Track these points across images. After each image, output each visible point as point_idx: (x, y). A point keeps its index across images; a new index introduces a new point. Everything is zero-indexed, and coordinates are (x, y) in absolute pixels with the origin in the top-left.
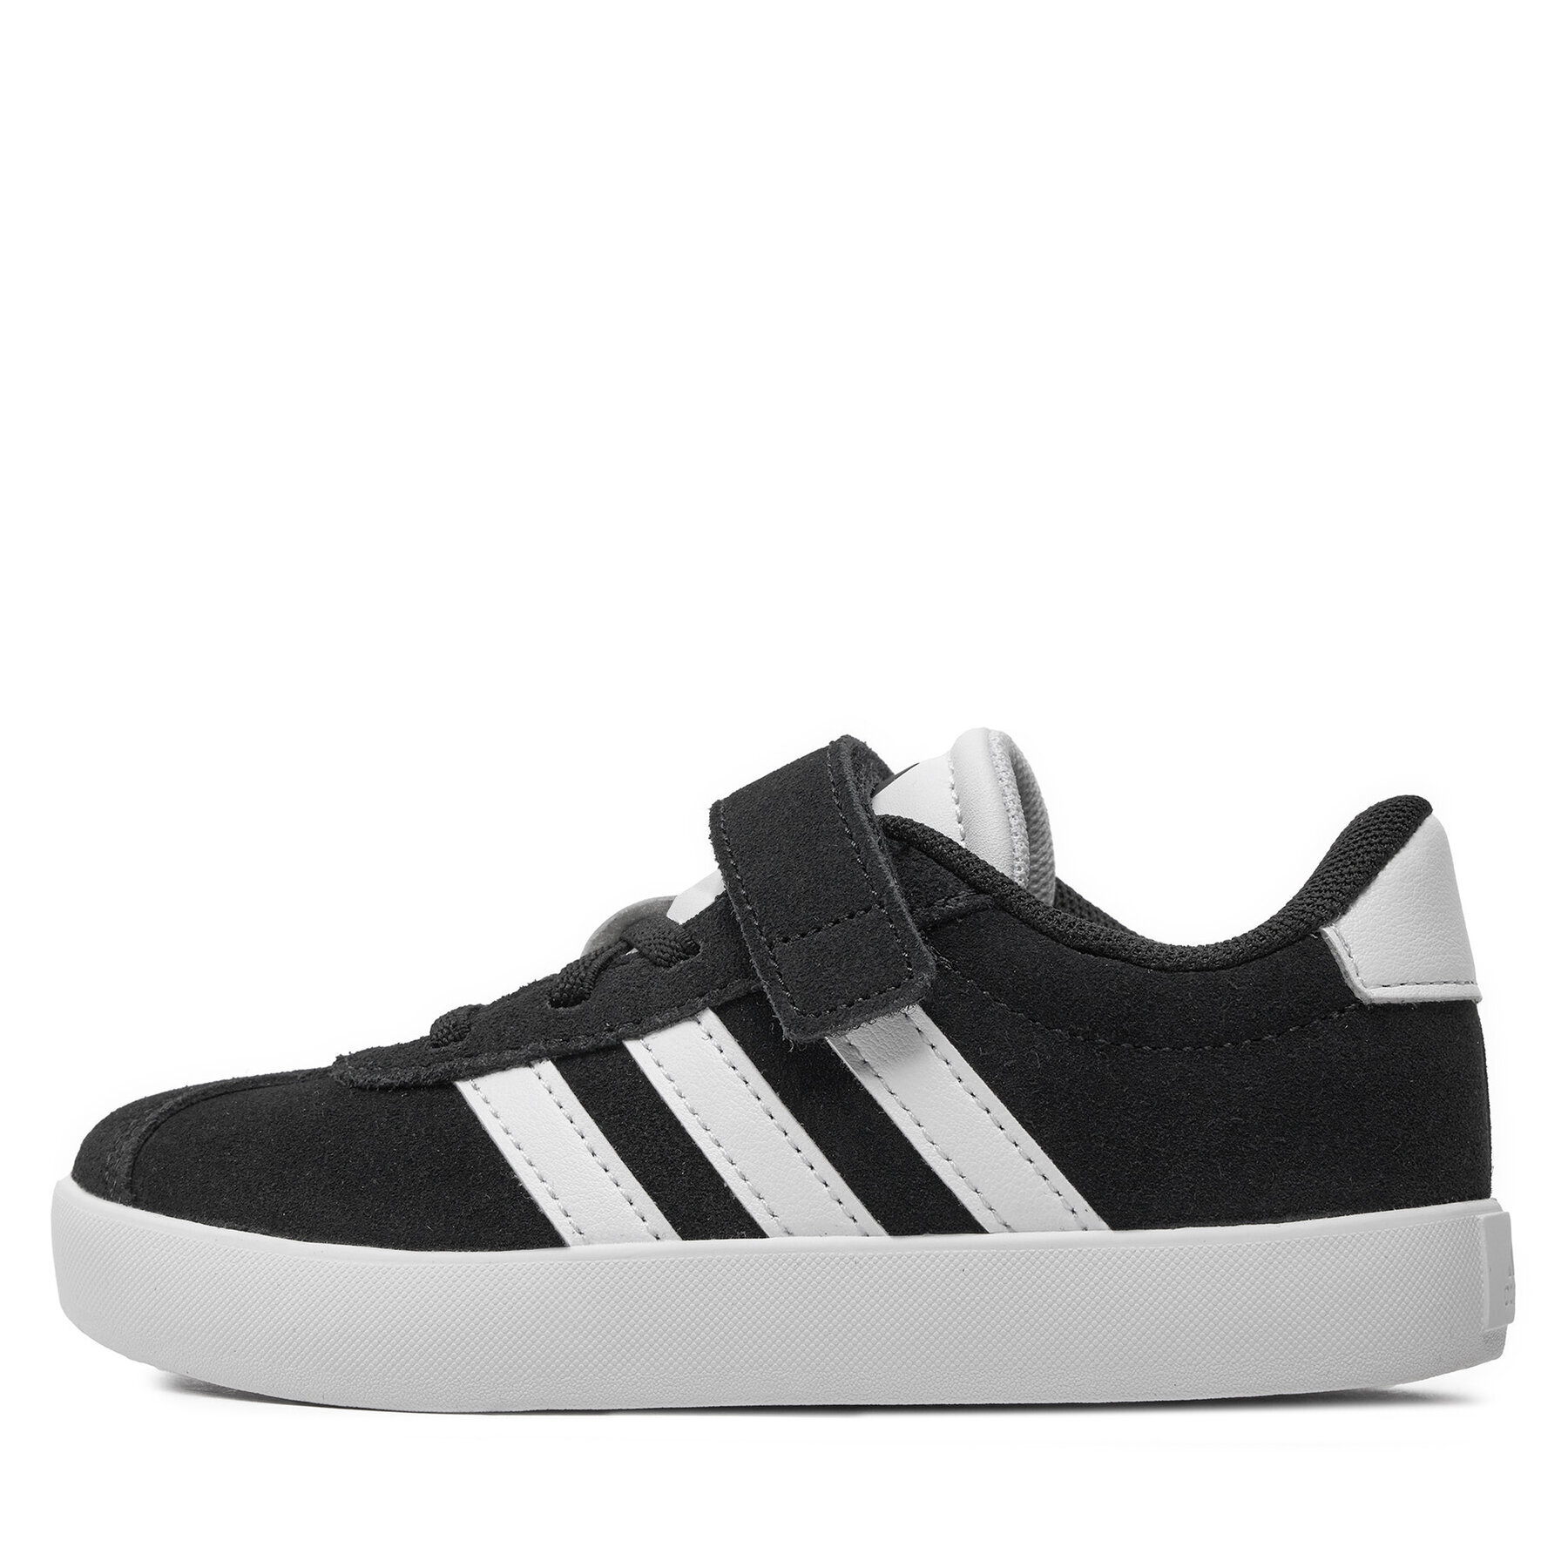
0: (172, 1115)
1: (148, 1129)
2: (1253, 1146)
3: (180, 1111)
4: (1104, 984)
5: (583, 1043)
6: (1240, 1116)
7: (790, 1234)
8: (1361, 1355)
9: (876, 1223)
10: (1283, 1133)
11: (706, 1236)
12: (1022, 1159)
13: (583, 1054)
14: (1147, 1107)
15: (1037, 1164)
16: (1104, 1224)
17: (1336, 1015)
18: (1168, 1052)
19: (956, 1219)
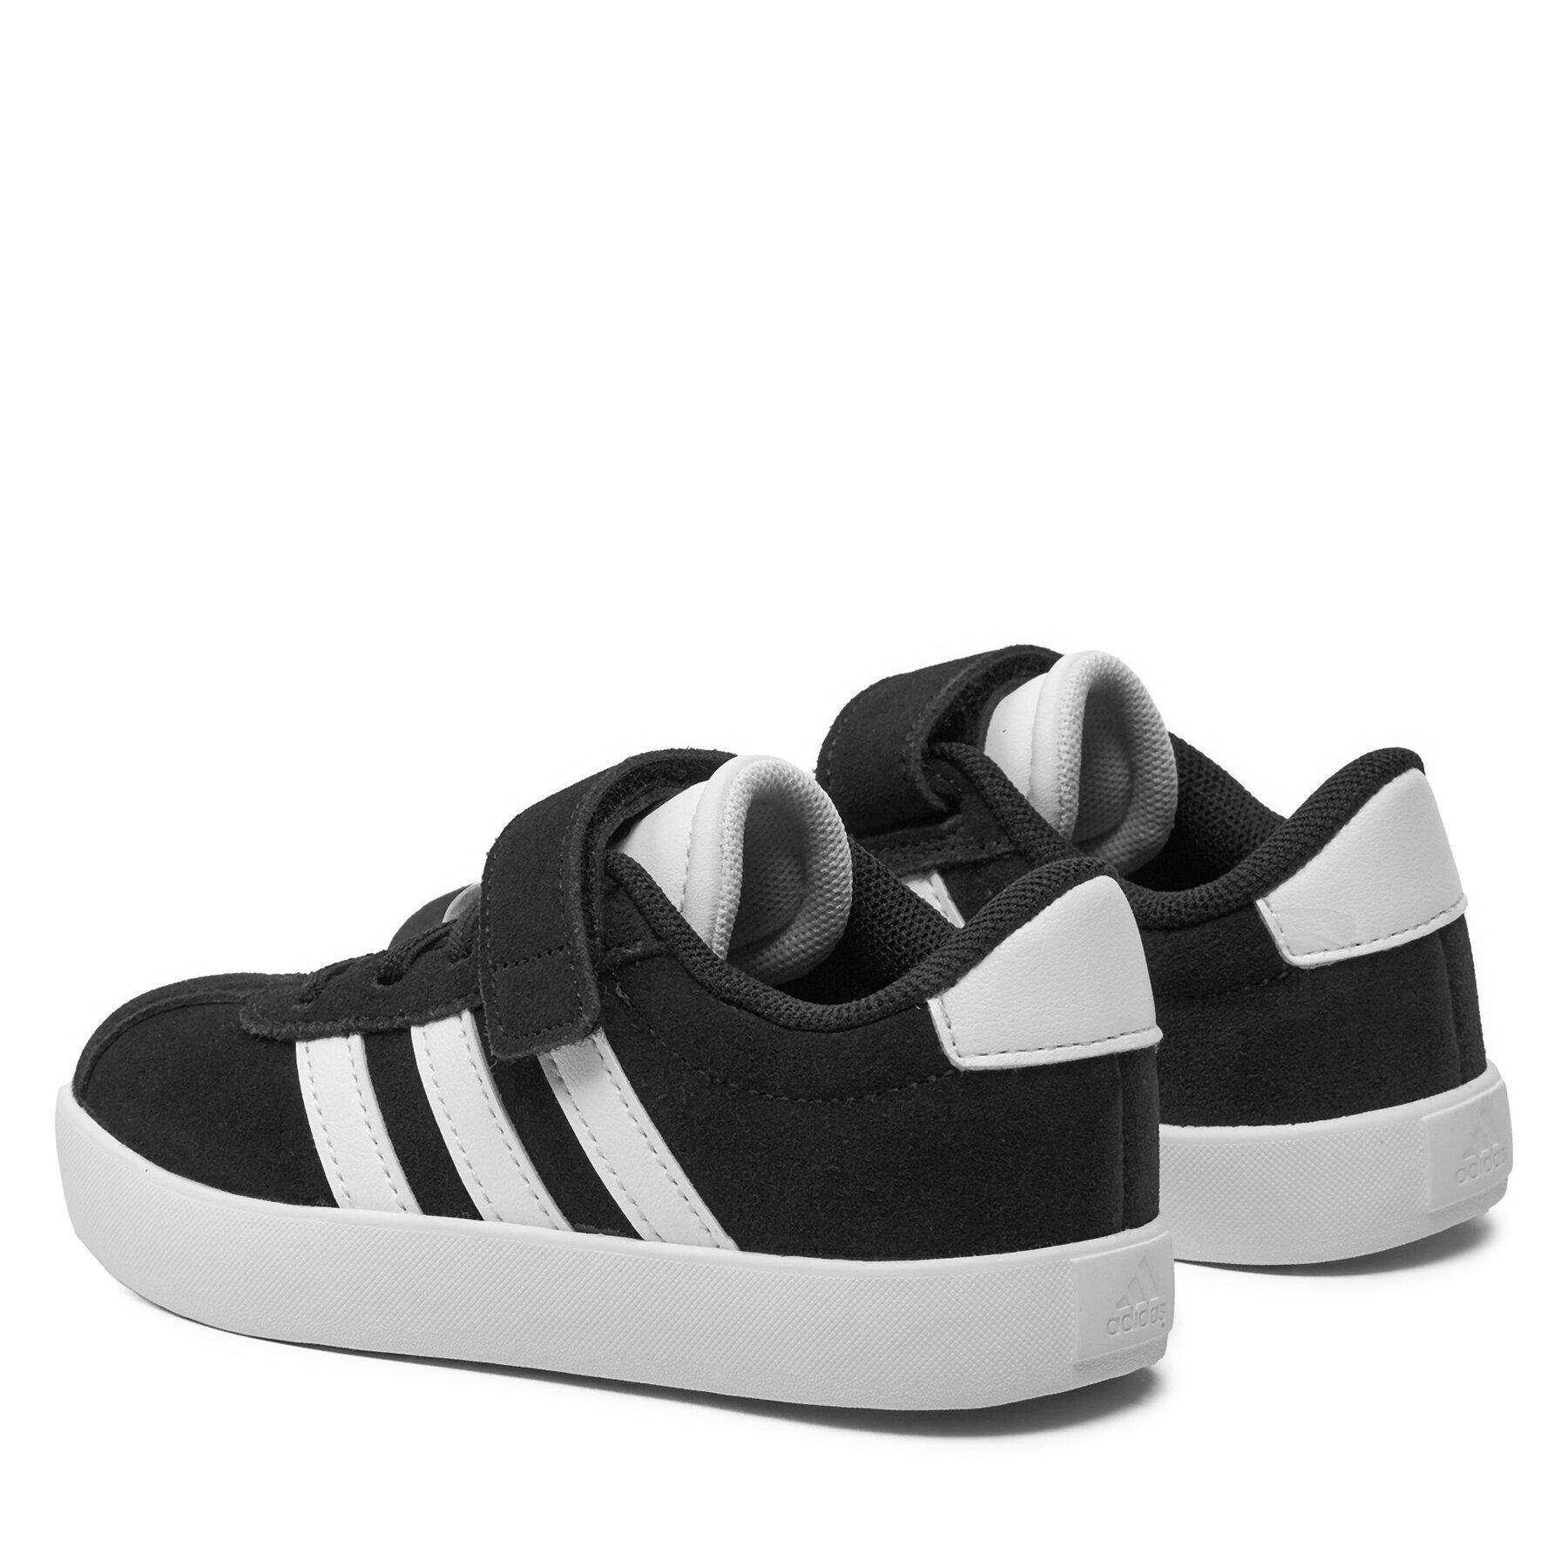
0: (134, 1025)
1: (111, 1038)
2: (847, 1193)
3: (142, 1021)
4: (735, 1037)
5: (382, 1025)
6: (837, 1165)
7: (501, 1220)
8: (932, 1383)
9: (562, 1220)
10: (873, 1183)
11: (439, 1214)
12: (668, 1181)
13: (382, 1033)
14: (764, 1149)
15: (680, 1186)
16: (731, 1243)
17: (934, 1079)
18: (786, 1102)
19: (619, 1225)
